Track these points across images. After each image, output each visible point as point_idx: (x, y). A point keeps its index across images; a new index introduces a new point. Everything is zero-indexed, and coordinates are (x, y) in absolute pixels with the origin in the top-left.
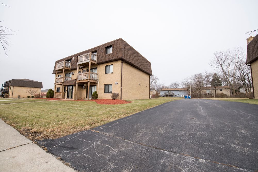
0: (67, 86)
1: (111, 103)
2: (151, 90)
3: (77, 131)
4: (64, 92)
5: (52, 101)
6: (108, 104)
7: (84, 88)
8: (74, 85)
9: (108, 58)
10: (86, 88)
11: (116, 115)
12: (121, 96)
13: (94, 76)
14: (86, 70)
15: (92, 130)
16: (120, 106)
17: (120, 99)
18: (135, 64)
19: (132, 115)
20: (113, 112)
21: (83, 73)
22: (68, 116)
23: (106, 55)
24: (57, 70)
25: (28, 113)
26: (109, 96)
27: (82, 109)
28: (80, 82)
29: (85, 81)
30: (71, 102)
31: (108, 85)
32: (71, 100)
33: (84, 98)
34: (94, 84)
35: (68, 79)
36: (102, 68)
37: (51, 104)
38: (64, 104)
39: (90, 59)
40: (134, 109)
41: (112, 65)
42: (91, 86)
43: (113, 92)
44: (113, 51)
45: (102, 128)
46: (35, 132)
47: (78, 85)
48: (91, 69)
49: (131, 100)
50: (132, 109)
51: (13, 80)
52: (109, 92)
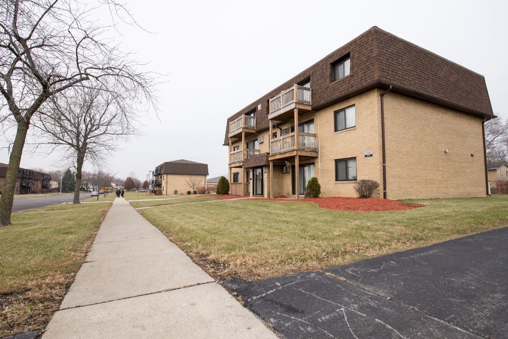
0: (251, 168)
1: (358, 208)
2: (489, 167)
3: (293, 271)
4: (247, 181)
5: (228, 201)
6: (349, 209)
7: (286, 171)
8: (265, 166)
9: (341, 90)
10: (291, 172)
11: (382, 242)
12: (385, 188)
13: (306, 142)
14: (288, 128)
15: (327, 274)
16: (388, 216)
17: (382, 197)
18: (425, 93)
19: (435, 246)
20: (370, 233)
21: (282, 138)
22: (266, 235)
23: (334, 82)
24: (231, 137)
25: (195, 224)
26: (349, 190)
27: (289, 220)
28: (278, 157)
29: (287, 155)
30: (262, 204)
31: (346, 160)
32: (262, 199)
33: (288, 194)
34: (308, 160)
35: (251, 153)
36: (325, 119)
37: (227, 207)
38: (250, 208)
39: (295, 101)
40: (436, 226)
41: (354, 105)
42: (302, 166)
43: (359, 179)
44: (352, 68)
45: (353, 271)
46: (214, 262)
47: (274, 166)
48: (301, 125)
49: (419, 200)
50: (429, 225)
51: (166, 163)
52: (347, 179)
